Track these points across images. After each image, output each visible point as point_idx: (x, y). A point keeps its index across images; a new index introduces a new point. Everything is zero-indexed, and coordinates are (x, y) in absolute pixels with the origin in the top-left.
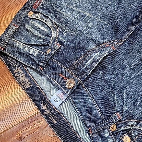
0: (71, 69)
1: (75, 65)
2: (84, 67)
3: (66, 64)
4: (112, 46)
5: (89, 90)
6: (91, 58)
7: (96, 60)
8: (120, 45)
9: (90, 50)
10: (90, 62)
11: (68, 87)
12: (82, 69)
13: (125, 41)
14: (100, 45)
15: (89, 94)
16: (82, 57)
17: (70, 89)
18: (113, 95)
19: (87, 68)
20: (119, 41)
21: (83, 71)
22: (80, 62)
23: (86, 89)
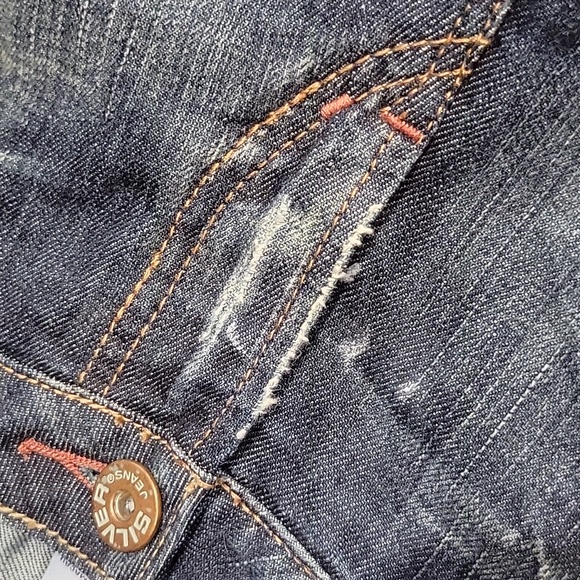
0: (98, 379)
1: (123, 338)
2: (206, 351)
3: (42, 347)
4: (383, 103)
5: (289, 524)
6: (232, 257)
7: (292, 280)
8: (458, 82)
9: (196, 182)
10: (240, 298)
11: (118, 538)
12: (191, 370)
13: (496, 41)
14: (266, 115)
15: (293, 552)
16: (156, 262)
17: (136, 551)
18: (512, 535)
19: (227, 356)
20: (437, 48)
21: (205, 387)
22: (156, 307)
23: (265, 513)
